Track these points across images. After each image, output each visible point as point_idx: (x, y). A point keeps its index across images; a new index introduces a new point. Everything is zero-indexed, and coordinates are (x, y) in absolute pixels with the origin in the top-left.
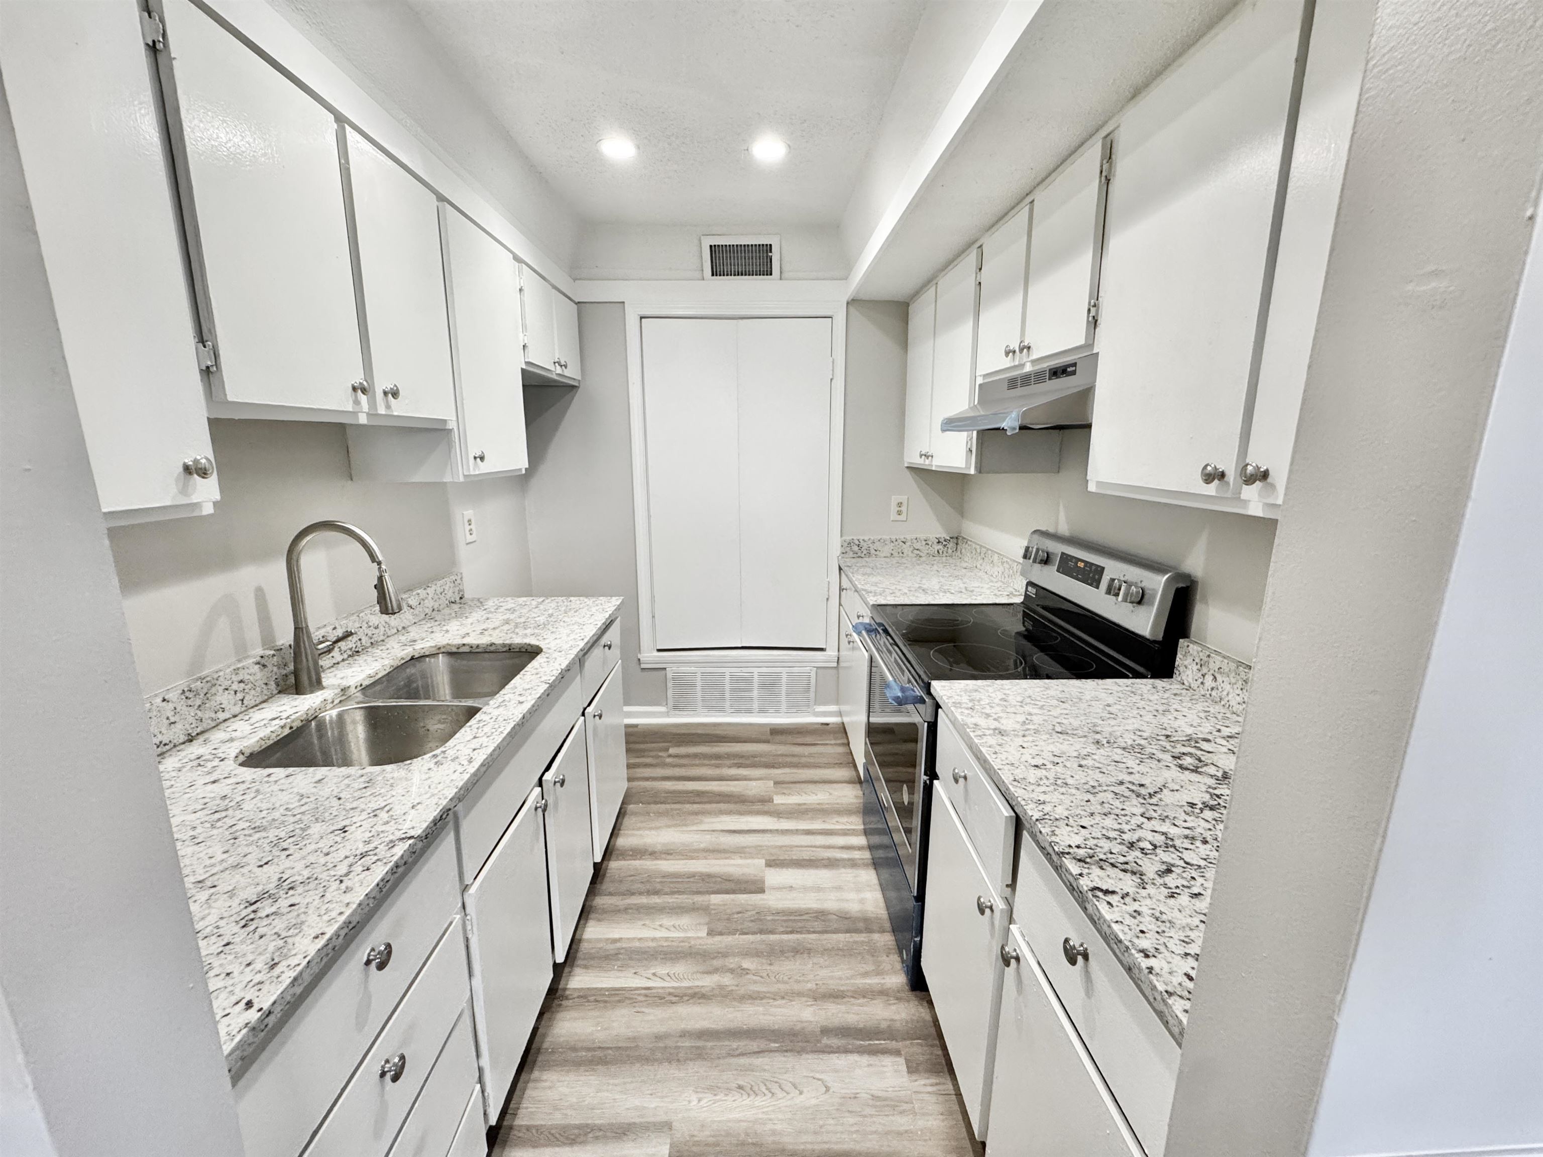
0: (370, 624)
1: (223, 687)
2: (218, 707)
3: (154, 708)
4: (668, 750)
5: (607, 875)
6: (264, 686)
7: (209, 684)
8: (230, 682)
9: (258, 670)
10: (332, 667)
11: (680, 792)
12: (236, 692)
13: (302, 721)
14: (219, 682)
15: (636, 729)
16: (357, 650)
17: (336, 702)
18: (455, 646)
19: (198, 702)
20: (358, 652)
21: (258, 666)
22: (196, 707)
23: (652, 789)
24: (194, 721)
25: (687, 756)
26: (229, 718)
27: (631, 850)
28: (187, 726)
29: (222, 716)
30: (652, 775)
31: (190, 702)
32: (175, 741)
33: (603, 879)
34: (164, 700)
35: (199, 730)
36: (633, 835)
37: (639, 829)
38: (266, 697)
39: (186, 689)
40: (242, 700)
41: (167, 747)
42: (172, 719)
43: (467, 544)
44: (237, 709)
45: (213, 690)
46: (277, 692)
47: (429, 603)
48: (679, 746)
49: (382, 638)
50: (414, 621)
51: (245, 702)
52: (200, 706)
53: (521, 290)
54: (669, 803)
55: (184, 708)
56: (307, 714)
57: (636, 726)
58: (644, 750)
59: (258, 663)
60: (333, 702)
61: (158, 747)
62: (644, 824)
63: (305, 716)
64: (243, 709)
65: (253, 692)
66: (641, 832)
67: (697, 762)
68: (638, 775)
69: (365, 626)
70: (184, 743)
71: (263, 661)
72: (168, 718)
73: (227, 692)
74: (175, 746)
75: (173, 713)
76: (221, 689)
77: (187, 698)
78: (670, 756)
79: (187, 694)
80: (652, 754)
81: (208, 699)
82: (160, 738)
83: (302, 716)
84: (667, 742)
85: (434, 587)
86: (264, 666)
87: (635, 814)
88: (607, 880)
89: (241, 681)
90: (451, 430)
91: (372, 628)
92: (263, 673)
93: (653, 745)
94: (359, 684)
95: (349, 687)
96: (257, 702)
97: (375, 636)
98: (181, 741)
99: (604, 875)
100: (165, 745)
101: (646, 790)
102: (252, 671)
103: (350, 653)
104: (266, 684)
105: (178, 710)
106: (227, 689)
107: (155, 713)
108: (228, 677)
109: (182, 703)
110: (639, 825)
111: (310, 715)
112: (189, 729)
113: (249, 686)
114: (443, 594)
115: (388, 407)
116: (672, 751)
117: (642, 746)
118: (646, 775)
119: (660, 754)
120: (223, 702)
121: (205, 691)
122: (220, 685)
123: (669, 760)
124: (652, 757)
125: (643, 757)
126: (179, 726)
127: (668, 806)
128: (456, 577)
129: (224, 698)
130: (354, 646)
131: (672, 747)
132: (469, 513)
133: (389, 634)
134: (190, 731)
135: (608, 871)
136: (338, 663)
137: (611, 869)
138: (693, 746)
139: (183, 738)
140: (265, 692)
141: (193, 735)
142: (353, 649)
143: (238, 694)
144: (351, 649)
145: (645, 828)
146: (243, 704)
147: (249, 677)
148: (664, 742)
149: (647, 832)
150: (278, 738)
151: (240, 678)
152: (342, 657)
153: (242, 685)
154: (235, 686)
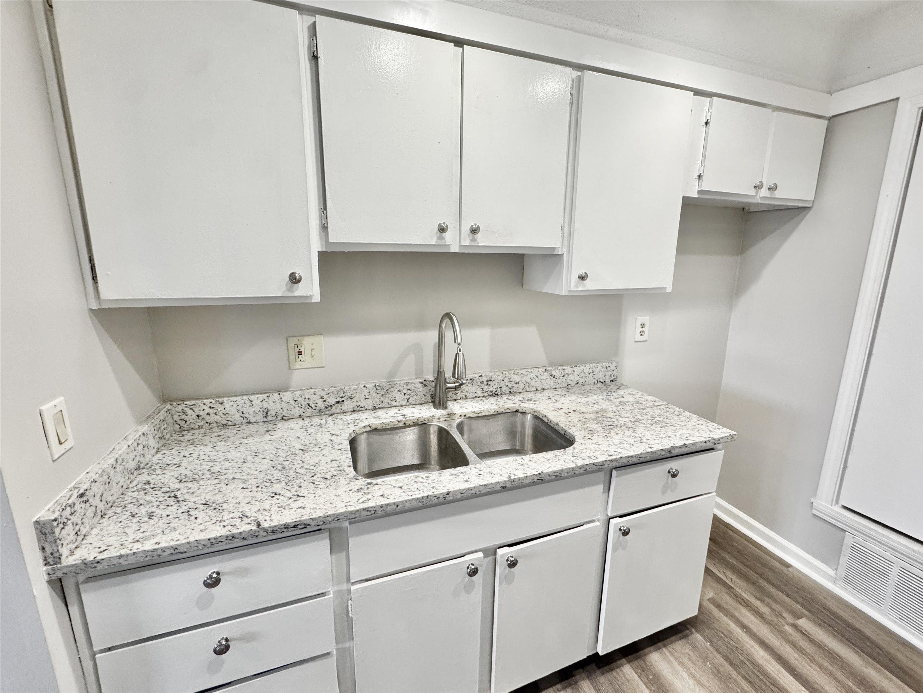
0: (512, 380)
1: (398, 390)
2: (393, 398)
3: (359, 389)
4: (799, 617)
5: (614, 673)
6: (423, 396)
7: (390, 386)
8: (403, 388)
9: (421, 387)
10: (474, 398)
11: (765, 674)
12: (405, 394)
13: (413, 422)
14: (396, 387)
15: (784, 569)
16: (496, 393)
17: (441, 420)
18: (542, 414)
19: (382, 393)
20: (497, 394)
21: (421, 385)
22: (381, 395)
23: (737, 642)
24: (378, 402)
25: (819, 645)
26: (398, 406)
27: (654, 675)
28: (374, 402)
29: (394, 404)
30: (751, 626)
31: (378, 392)
32: (367, 407)
33: (608, 672)
34: (364, 387)
35: (380, 406)
36: (670, 663)
37: (681, 664)
38: (423, 402)
39: (377, 385)
40: (408, 399)
41: (362, 409)
42: (367, 397)
43: (636, 342)
44: (404, 403)
45: (392, 389)
46: (431, 401)
47: (574, 378)
48: (819, 625)
49: (521, 391)
50: (554, 387)
51: (409, 400)
52: (383, 395)
53: (707, 123)
54: (739, 673)
55: (374, 393)
56: (418, 420)
57: (788, 566)
58: (770, 596)
59: (422, 383)
60: (439, 419)
61: (358, 407)
62: (689, 665)
63: (416, 420)
64: (408, 404)
65: (415, 397)
66: (679, 668)
67: (826, 664)
68: (737, 614)
69: (506, 380)
70: (369, 410)
71: (425, 383)
72: (365, 396)
73: (399, 393)
74: (366, 409)
75: (368, 394)
76: (396, 390)
77: (376, 389)
78: (795, 626)
79: (377, 387)
80: (776, 606)
81: (388, 393)
82: (359, 403)
83: (414, 419)
84: (808, 611)
85: (582, 367)
86: (425, 385)
87: (694, 647)
88: (609, 676)
89: (409, 390)
90: (562, 255)
91: (513, 383)
92: (423, 389)
93: (787, 600)
94: (464, 415)
95: (454, 414)
96: (417, 403)
97: (514, 388)
98: (369, 408)
99: (611, 670)
100: (361, 407)
101: (729, 635)
102: (417, 386)
103: (491, 394)
104: (425, 395)
105: (371, 393)
106: (400, 391)
107: (359, 391)
108: (402, 385)
109: (374, 390)
110: (686, 660)
111: (420, 421)
112: (375, 403)
113: (414, 393)
114: (591, 374)
115: (473, 240)
116: (803, 623)
117: (772, 590)
118: (746, 621)
119: (785, 615)
120: (396, 397)
121: (387, 388)
122: (396, 388)
123: (788, 629)
124: (772, 609)
125: (762, 601)
126: (370, 401)
127: (734, 674)
128: (610, 365)
129: (399, 396)
130: (495, 390)
131: (808, 618)
132: (641, 319)
133: (528, 390)
134: (375, 405)
135: (618, 670)
136: (479, 397)
137: (622, 671)
138: (841, 641)
139: (371, 407)
140: (423, 399)
141: (377, 407)
142: (494, 392)
143: (406, 395)
144: (492, 392)
145: (687, 670)
146: (408, 401)
147: (414, 388)
148: (802, 605)
149: (685, 675)
150: (395, 426)
151: (408, 388)
152: (483, 395)
153: (409, 392)
154: (405, 391)
